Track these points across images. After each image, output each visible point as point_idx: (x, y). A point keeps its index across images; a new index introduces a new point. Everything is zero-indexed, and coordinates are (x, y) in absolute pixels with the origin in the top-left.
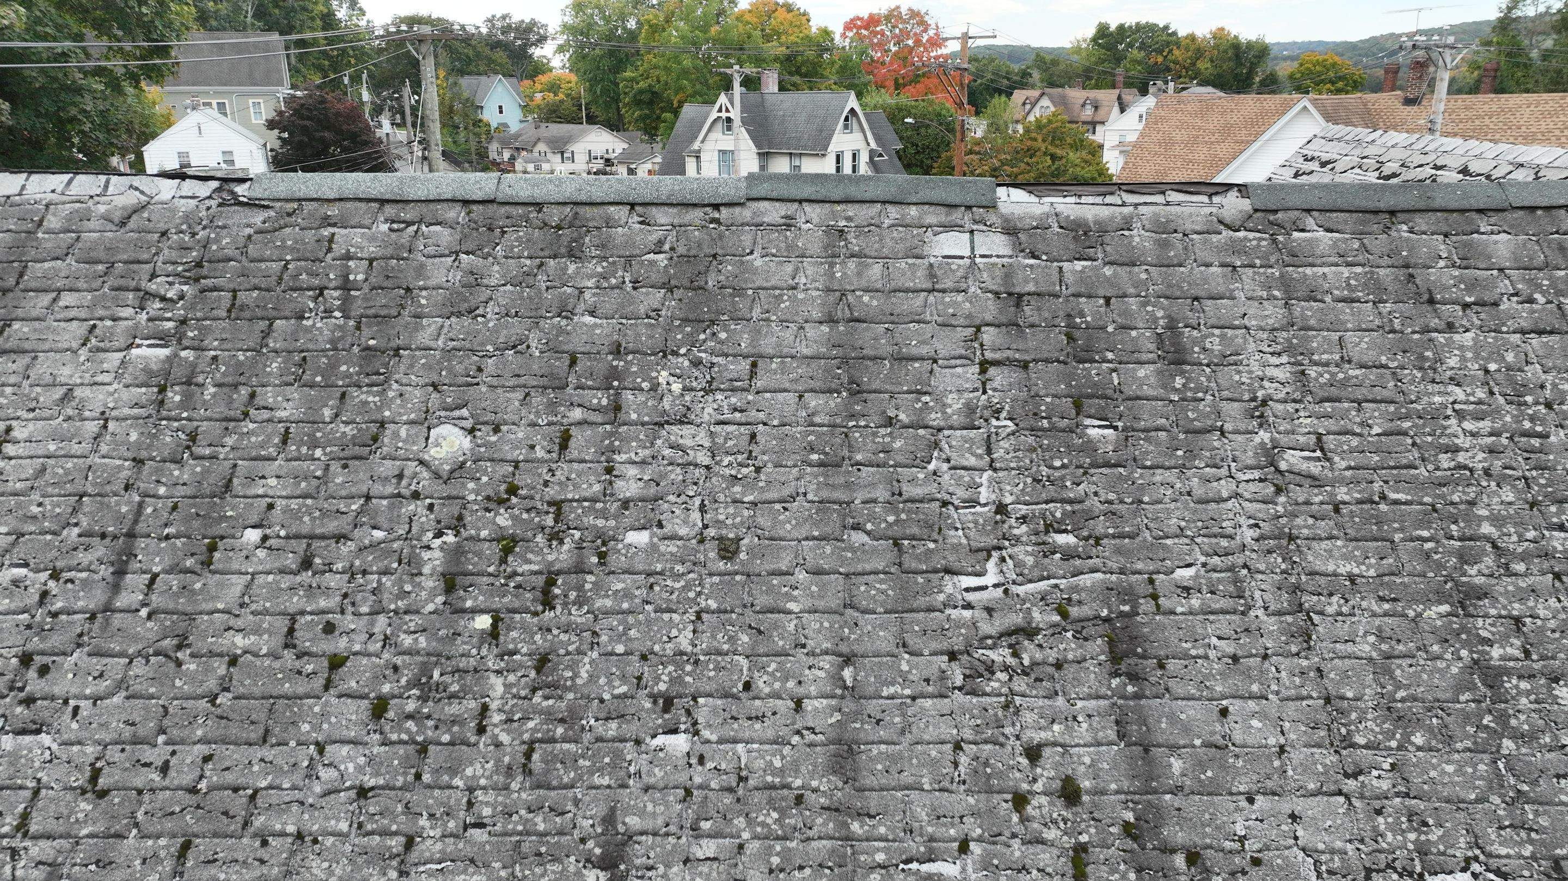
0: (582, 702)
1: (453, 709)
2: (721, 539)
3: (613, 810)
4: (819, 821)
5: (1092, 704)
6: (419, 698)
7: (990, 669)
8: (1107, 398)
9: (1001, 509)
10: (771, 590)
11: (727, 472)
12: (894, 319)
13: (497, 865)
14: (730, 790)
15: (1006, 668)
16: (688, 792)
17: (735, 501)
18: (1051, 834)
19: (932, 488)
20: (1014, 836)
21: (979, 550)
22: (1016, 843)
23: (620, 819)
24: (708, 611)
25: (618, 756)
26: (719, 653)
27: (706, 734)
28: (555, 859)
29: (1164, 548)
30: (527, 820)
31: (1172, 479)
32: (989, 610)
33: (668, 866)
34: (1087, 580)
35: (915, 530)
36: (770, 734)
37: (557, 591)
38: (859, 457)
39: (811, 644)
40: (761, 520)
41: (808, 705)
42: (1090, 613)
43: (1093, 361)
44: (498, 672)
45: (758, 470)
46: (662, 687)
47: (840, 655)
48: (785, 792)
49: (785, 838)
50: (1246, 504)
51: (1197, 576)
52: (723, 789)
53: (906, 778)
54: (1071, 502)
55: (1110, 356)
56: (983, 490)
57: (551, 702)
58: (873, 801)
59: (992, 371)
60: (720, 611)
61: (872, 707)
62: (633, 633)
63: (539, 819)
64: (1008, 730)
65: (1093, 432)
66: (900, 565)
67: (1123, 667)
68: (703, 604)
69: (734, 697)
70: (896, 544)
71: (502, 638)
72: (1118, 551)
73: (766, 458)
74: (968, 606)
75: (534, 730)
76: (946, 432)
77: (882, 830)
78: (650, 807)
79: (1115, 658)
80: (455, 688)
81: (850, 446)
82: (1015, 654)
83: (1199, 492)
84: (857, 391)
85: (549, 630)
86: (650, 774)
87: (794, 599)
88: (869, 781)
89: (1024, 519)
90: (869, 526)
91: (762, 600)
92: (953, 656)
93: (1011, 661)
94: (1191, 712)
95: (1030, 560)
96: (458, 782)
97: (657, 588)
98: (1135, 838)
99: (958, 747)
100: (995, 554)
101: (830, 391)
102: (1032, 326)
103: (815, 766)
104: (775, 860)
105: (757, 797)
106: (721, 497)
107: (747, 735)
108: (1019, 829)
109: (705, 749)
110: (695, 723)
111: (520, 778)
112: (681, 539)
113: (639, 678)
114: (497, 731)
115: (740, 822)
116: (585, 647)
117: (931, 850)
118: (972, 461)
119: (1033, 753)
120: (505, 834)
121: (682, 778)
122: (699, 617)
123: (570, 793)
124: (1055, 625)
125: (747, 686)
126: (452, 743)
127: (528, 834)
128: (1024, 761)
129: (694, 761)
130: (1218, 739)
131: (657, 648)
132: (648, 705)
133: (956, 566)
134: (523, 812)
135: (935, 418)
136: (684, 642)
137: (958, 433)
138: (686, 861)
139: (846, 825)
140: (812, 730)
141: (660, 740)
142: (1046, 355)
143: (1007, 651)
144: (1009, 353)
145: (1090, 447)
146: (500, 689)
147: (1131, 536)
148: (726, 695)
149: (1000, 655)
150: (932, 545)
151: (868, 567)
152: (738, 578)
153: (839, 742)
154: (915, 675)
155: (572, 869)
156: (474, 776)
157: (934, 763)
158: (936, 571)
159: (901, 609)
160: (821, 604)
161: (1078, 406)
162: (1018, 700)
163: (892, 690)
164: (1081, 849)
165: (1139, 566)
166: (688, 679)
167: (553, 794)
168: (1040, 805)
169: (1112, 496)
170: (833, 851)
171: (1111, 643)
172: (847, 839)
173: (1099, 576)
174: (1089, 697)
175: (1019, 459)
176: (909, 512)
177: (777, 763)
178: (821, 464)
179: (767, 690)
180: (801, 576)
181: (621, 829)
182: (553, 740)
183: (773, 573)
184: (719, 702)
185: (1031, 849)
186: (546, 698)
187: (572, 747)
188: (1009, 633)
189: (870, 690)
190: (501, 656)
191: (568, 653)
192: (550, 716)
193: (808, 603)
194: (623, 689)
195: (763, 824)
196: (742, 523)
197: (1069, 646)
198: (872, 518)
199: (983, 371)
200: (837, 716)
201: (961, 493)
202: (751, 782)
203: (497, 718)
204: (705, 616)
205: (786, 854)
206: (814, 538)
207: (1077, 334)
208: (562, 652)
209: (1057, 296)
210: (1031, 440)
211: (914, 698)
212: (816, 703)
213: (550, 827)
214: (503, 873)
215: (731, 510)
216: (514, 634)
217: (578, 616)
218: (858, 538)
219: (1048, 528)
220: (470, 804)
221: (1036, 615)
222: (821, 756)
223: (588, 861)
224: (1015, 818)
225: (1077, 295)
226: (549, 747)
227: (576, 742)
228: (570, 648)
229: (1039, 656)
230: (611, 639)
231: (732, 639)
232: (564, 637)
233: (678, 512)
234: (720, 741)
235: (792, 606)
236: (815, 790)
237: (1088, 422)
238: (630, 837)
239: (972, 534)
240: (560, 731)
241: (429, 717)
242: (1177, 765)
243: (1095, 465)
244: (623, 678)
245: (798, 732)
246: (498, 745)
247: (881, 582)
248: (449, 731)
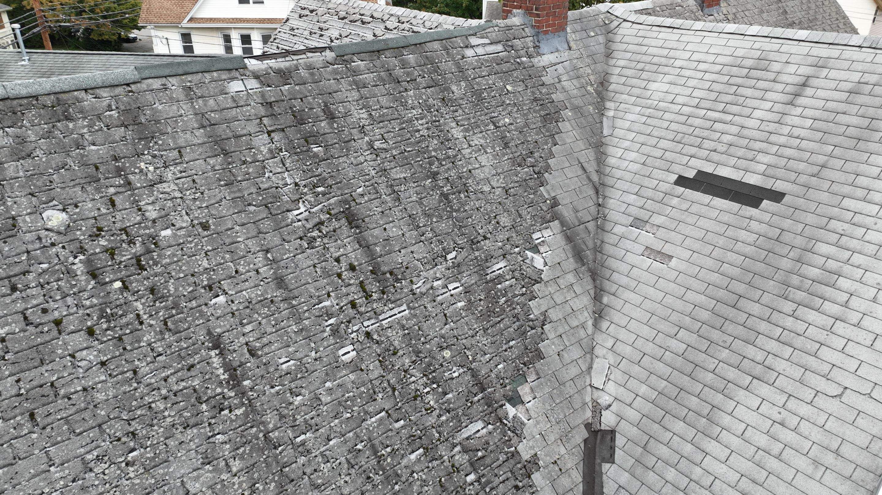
0: (177, 299)
1: (124, 320)
2: (201, 224)
3: (209, 330)
4: (282, 305)
5: (348, 239)
6: (106, 322)
7: (314, 239)
8: (314, 136)
9: (296, 184)
10: (229, 236)
11: (190, 197)
12: (228, 121)
13: (175, 364)
14: (248, 307)
15: (319, 237)
16: (233, 314)
17: (199, 208)
18: (352, 282)
19: (270, 184)
20: (342, 286)
21: (295, 201)
22: (343, 288)
23: (213, 331)
24: (209, 251)
25: (201, 312)
26: (221, 264)
27: (230, 292)
28: (196, 354)
29: (351, 183)
30: (178, 346)
31: (345, 160)
32: (307, 220)
33: (238, 339)
34: (332, 201)
35: (271, 200)
36: (252, 284)
37: (143, 263)
38: (239, 179)
39: (252, 250)
40: (213, 212)
41: (261, 270)
42: (338, 211)
43: (305, 124)
44: (136, 300)
45: (202, 193)
46: (205, 283)
47: (264, 251)
48: (266, 301)
49: (273, 315)
50: (371, 163)
51: (364, 190)
52: (244, 308)
53: (303, 282)
54: (317, 176)
55: (310, 120)
56: (287, 179)
57: (164, 303)
58: (296, 292)
59: (273, 135)
60: (213, 250)
61: (282, 263)
62: (183, 268)
63: (183, 344)
64: (327, 256)
65: (315, 150)
66: (271, 213)
67: (353, 225)
68: (206, 249)
69: (233, 277)
70: (266, 207)
71: (130, 288)
72: (338, 188)
73: (203, 188)
74: (299, 221)
75: (163, 315)
76: (266, 161)
77: (303, 300)
78: (222, 323)
79: (350, 223)
80: (120, 312)
81: (233, 175)
82: (320, 232)
83: (355, 162)
84: (226, 154)
85: (149, 278)
86: (216, 313)
87: (239, 237)
88: (292, 287)
89: (305, 186)
90: (254, 203)
91: (228, 241)
92: (301, 238)
93: (320, 234)
94: (376, 232)
95: (313, 199)
96: (142, 344)
97: (185, 249)
98: (375, 274)
99: (315, 267)
100: (300, 201)
101: (216, 156)
102: (280, 114)
103: (272, 289)
104: (273, 323)
105: (257, 306)
106: (193, 208)
107: (245, 288)
108: (342, 284)
109: (232, 298)
110: (224, 290)
111: (167, 333)
112: (184, 228)
113: (195, 283)
114: (148, 321)
115: (256, 316)
116: (168, 279)
117: (319, 300)
118: (279, 170)
119: (338, 260)
120: (172, 353)
121: (229, 310)
122: (206, 253)
123: (190, 331)
124: (328, 218)
125: (237, 272)
126: (131, 332)
127: (181, 350)
128: (336, 263)
129: (230, 303)
130: (386, 237)
131: (196, 270)
132: (203, 291)
133: (290, 208)
134: (175, 344)
135: (260, 157)
136: (205, 264)
137: (270, 161)
138: (244, 335)
139: (291, 303)
140: (266, 278)
141: (214, 301)
142: (289, 125)
143: (317, 232)
144: (276, 127)
145: (316, 155)
146: (140, 307)
147: (340, 182)
148: (231, 277)
149: (315, 233)
150: (279, 204)
151: (260, 218)
152: (214, 236)
153: (276, 279)
154: (292, 249)
155: (204, 354)
156: (148, 340)
157: (310, 274)
158: (284, 212)
159: (277, 229)
160: (250, 235)
161: (307, 141)
162: (327, 245)
163: (286, 256)
164: (361, 283)
165: (346, 191)
166: (214, 277)
167: (183, 333)
168: (345, 275)
169: (330, 171)
170: (290, 313)
171: (347, 219)
172: (293, 307)
173: (336, 198)
174: (347, 237)
175: (295, 165)
176: (265, 194)
177: (259, 293)
178: (226, 185)
179: (244, 271)
180: (238, 228)
181: (216, 334)
182: (173, 316)
183: (227, 230)
184: (229, 281)
185: (348, 288)
186: (161, 303)
187: (182, 315)
188: (316, 226)
189: (279, 259)
190: (133, 294)
191: (161, 284)
192: (166, 308)
193: (245, 237)
194: (191, 289)
195: (264, 313)
196: (206, 215)
197: (335, 224)
198: (253, 200)
199: (269, 135)
200: (272, 271)
201: (281, 183)
202: (254, 302)
203: (145, 317)
204: (208, 253)
205: (275, 319)
206: (236, 213)
207: (296, 114)
208: (159, 284)
209: (283, 101)
210: (296, 157)
211: (294, 256)
212: (263, 269)
213: (188, 344)
214: (179, 366)
215: (199, 211)
216: (134, 285)
217: (158, 269)
218: (252, 208)
219: (315, 187)
220: (152, 350)
221: (322, 217)
222: (273, 285)
223: (209, 349)
224: (340, 281)
225: (291, 99)
226: (173, 319)
227: (183, 313)
228: (162, 282)
229: (327, 230)
230: (176, 273)
231: (223, 258)
232: (156, 279)
233: (178, 218)
234: (236, 294)
235: (239, 239)
236: (276, 297)
237: (312, 146)
238: (219, 336)
239: (290, 196)
240: (174, 312)
241: (115, 327)
242: (378, 249)
243: (320, 161)
244: (189, 285)
245: (262, 281)
246: (151, 326)
247: (267, 221)
248: (127, 328)
